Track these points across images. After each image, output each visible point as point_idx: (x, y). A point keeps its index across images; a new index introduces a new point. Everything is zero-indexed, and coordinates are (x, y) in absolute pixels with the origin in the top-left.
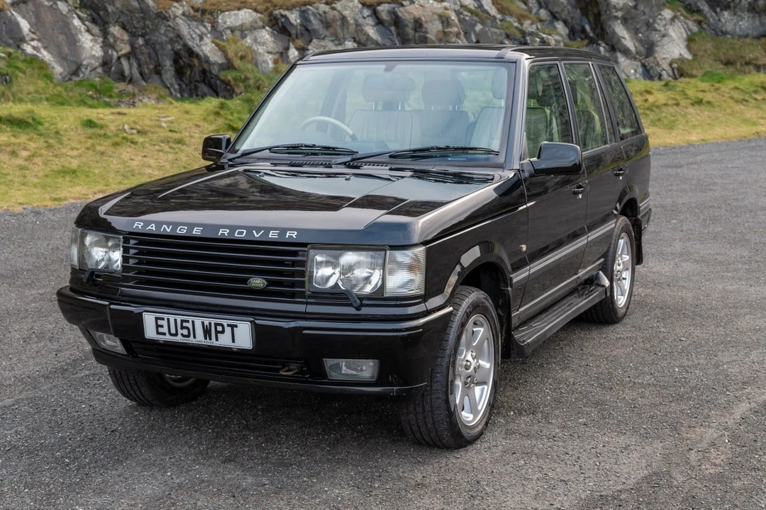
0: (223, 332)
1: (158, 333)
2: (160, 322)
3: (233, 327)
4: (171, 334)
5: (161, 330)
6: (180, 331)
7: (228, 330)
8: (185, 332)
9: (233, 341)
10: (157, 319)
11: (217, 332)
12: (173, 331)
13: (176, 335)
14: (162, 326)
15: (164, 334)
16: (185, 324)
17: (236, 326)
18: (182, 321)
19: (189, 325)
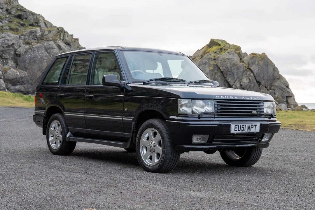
0: (253, 128)
1: (235, 130)
2: (236, 127)
3: (255, 125)
4: (239, 130)
5: (236, 129)
6: (241, 129)
7: (254, 126)
8: (243, 129)
9: (255, 130)
10: (235, 125)
11: (251, 128)
12: (239, 129)
13: (240, 130)
14: (236, 128)
15: (237, 130)
16: (243, 126)
17: (256, 125)
18: (243, 125)
19: (244, 127)
